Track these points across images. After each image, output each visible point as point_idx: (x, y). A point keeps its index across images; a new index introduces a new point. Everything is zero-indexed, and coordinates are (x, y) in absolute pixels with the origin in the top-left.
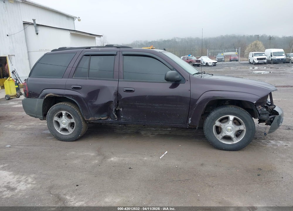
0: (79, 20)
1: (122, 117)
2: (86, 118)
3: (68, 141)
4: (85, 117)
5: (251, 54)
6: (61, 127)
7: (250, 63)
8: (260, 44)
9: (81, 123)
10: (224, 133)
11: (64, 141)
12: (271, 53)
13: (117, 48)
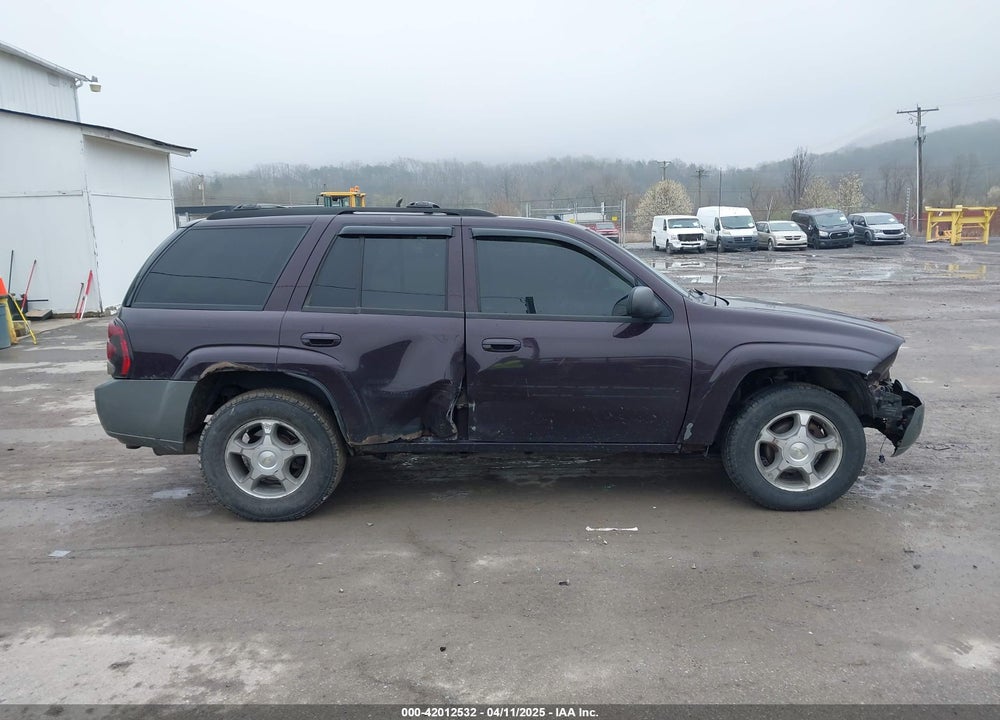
0: (95, 89)
1: (474, 428)
2: (353, 440)
3: (283, 521)
4: (348, 437)
5: (658, 221)
6: (255, 475)
7: (657, 249)
8: (678, 191)
9: (334, 455)
10: (784, 462)
11: (266, 521)
12: (717, 220)
13: (449, 214)
